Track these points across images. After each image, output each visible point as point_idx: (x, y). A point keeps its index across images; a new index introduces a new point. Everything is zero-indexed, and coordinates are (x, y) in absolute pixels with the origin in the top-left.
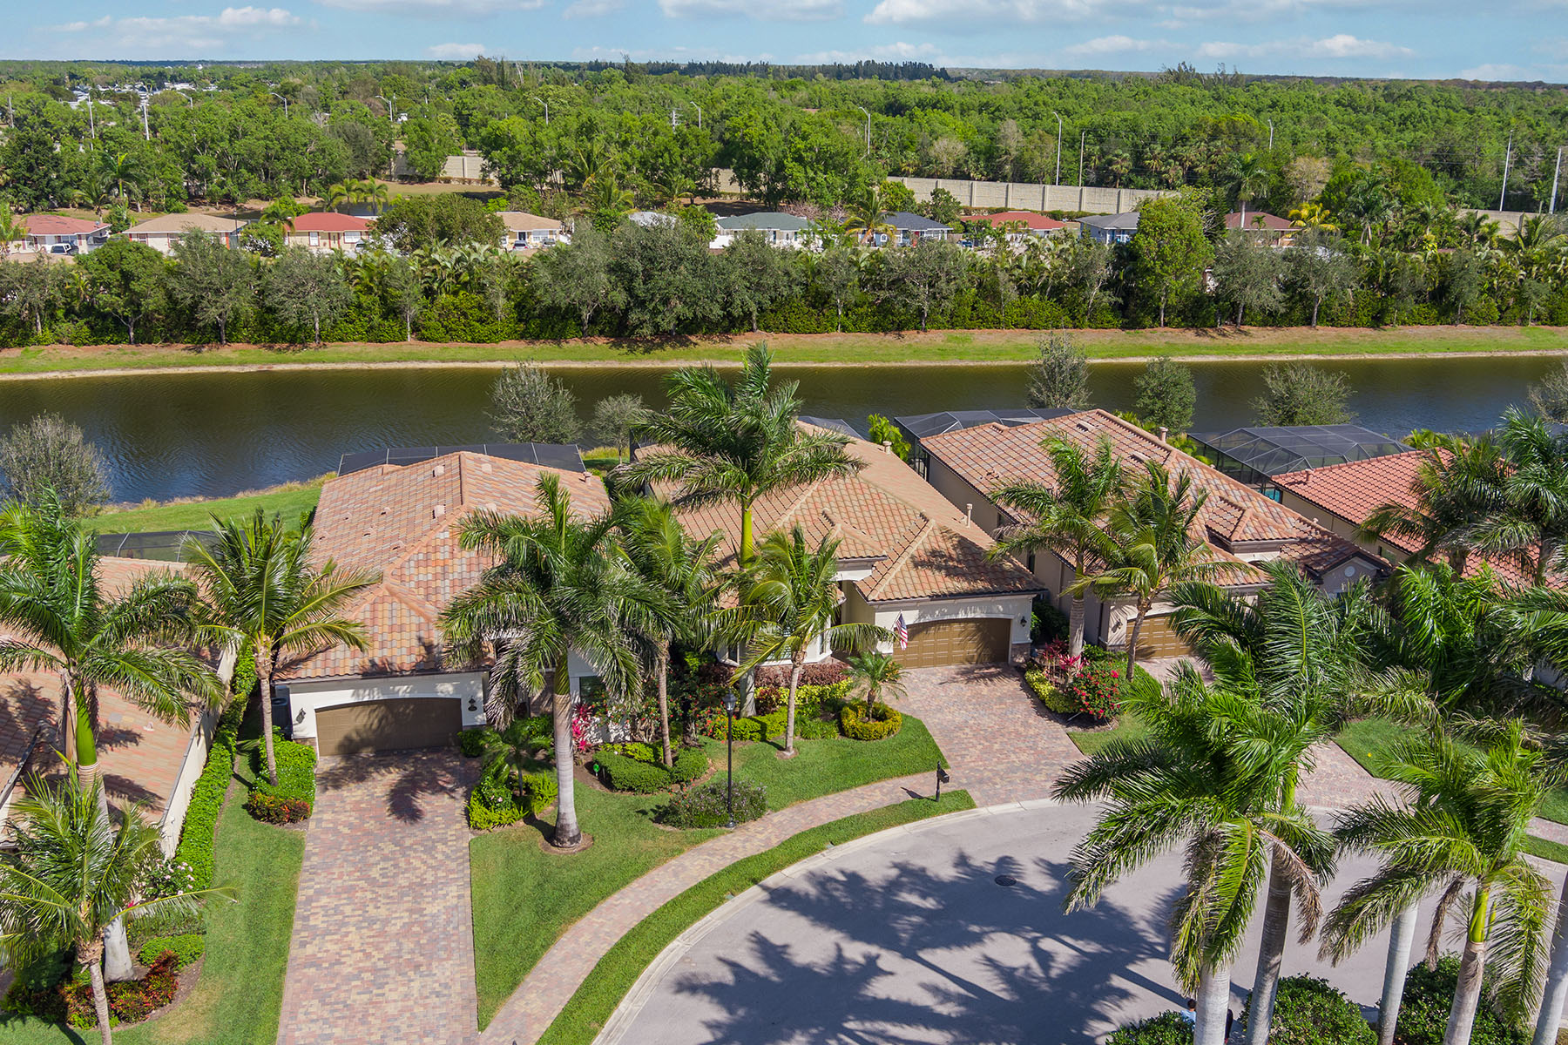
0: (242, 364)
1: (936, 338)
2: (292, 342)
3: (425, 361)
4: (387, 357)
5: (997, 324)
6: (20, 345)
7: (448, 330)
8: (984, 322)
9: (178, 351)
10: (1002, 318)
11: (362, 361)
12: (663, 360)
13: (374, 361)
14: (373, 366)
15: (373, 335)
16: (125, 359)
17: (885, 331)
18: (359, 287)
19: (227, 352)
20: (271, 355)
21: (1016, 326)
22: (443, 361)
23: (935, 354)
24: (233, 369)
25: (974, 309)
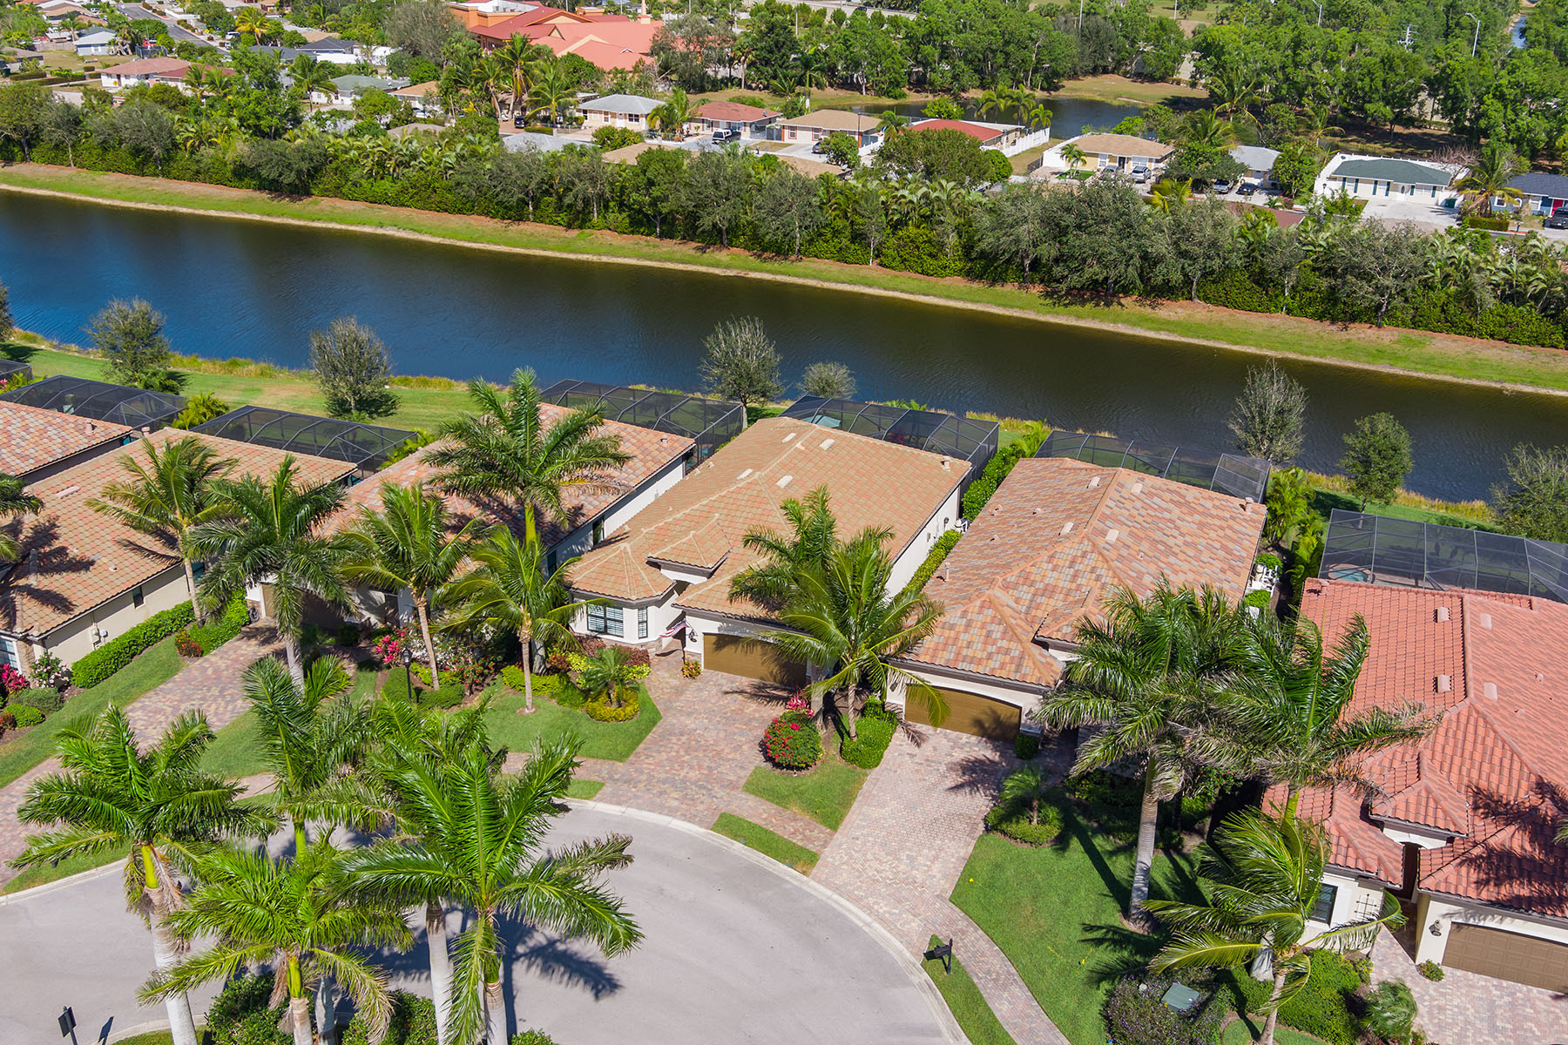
0: (727, 267)
1: (1387, 336)
2: (778, 253)
3: (870, 286)
4: (842, 277)
5: (1470, 331)
6: (581, 227)
7: (904, 261)
8: (1451, 325)
9: (689, 249)
10: (1475, 326)
11: (820, 279)
12: (1078, 317)
13: (828, 280)
14: (827, 285)
15: (842, 257)
16: (646, 250)
17: (1333, 321)
18: (837, 212)
19: (723, 256)
20: (756, 263)
21: (1492, 336)
22: (885, 289)
23: (1369, 354)
24: (717, 271)
25: (1443, 311)
